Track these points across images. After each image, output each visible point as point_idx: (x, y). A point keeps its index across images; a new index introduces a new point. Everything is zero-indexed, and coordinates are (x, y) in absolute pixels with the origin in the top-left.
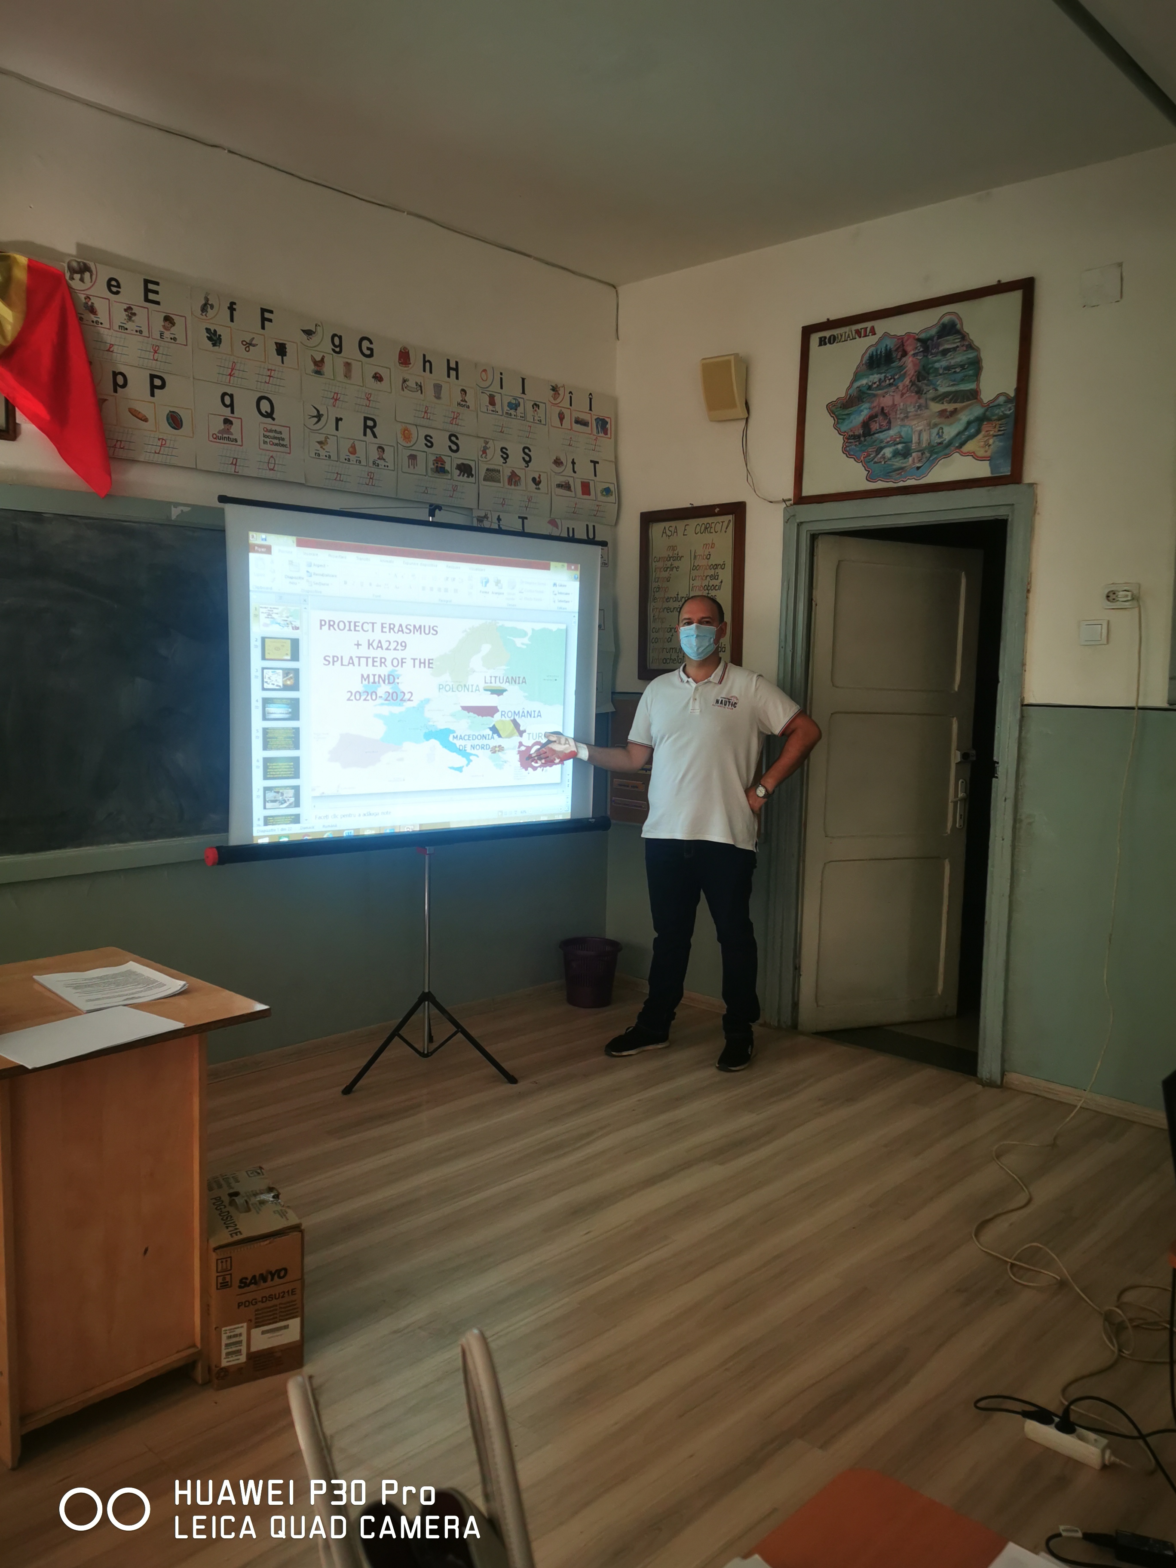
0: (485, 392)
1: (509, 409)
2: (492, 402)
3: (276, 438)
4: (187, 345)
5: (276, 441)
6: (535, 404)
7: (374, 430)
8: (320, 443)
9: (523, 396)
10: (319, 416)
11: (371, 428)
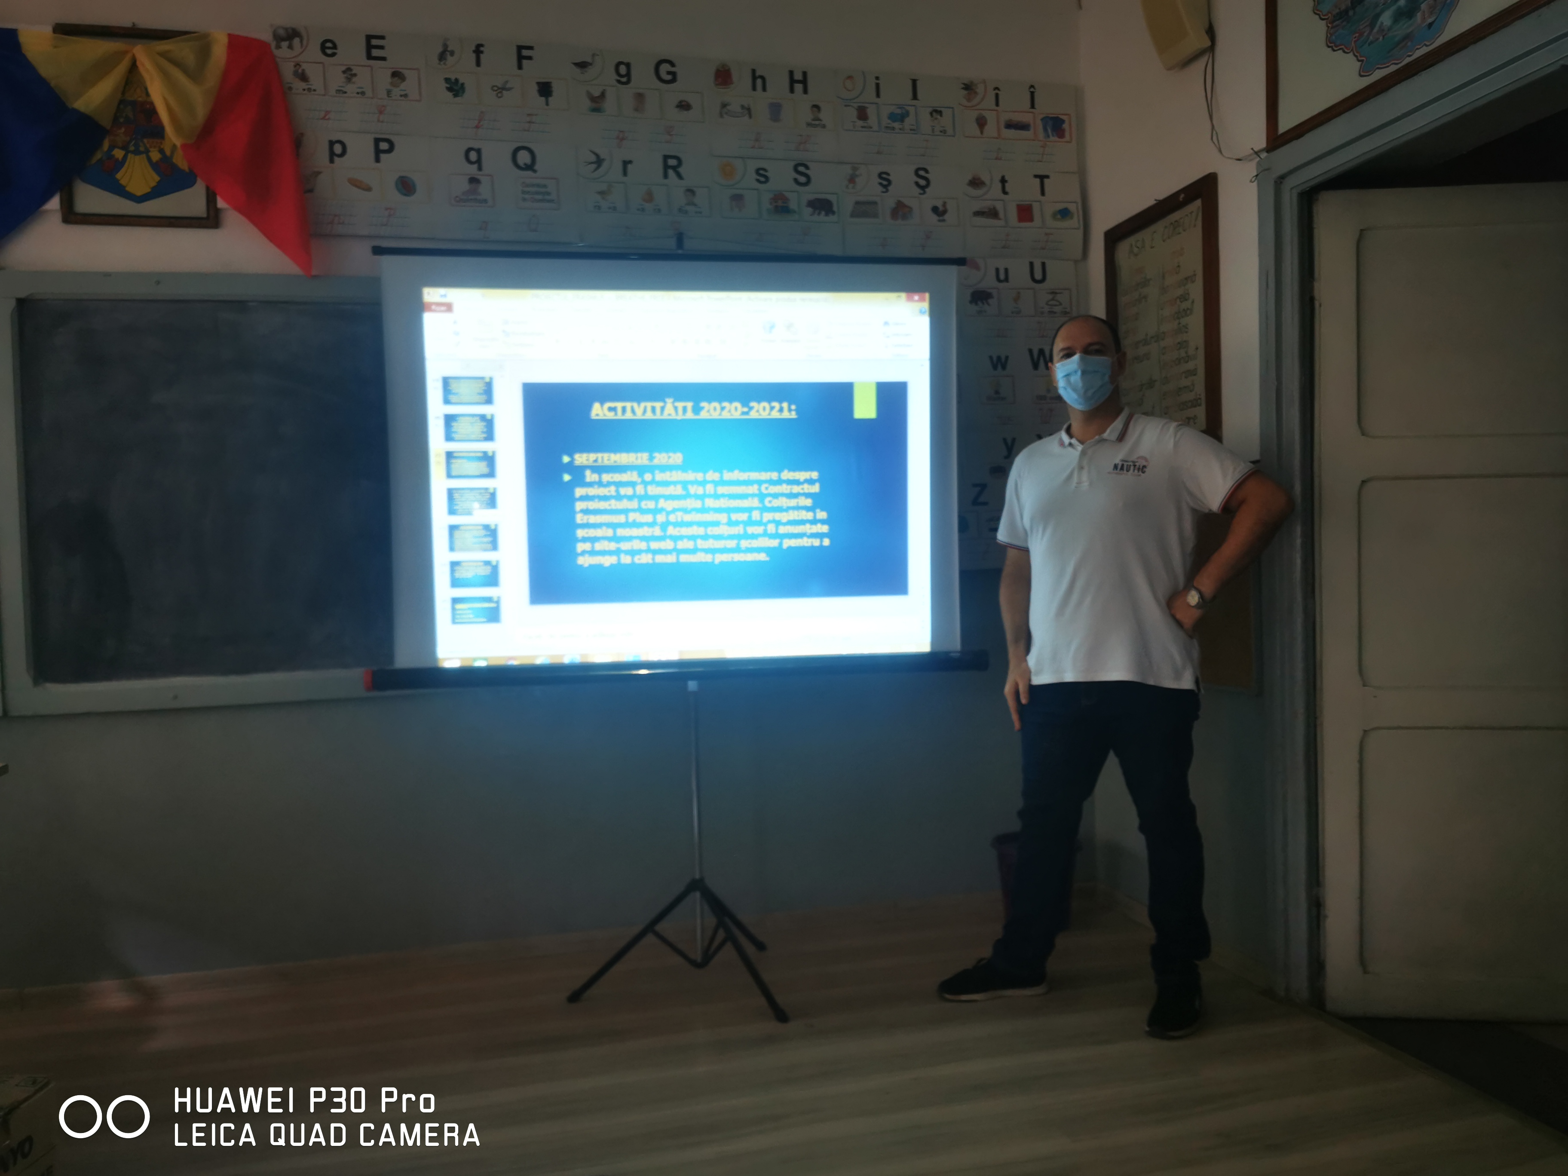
0: (852, 104)
1: (889, 121)
2: (862, 114)
3: (537, 193)
4: (420, 101)
5: (540, 197)
6: (936, 111)
7: (681, 170)
8: (602, 193)
9: (915, 102)
10: (599, 162)
11: (674, 168)
